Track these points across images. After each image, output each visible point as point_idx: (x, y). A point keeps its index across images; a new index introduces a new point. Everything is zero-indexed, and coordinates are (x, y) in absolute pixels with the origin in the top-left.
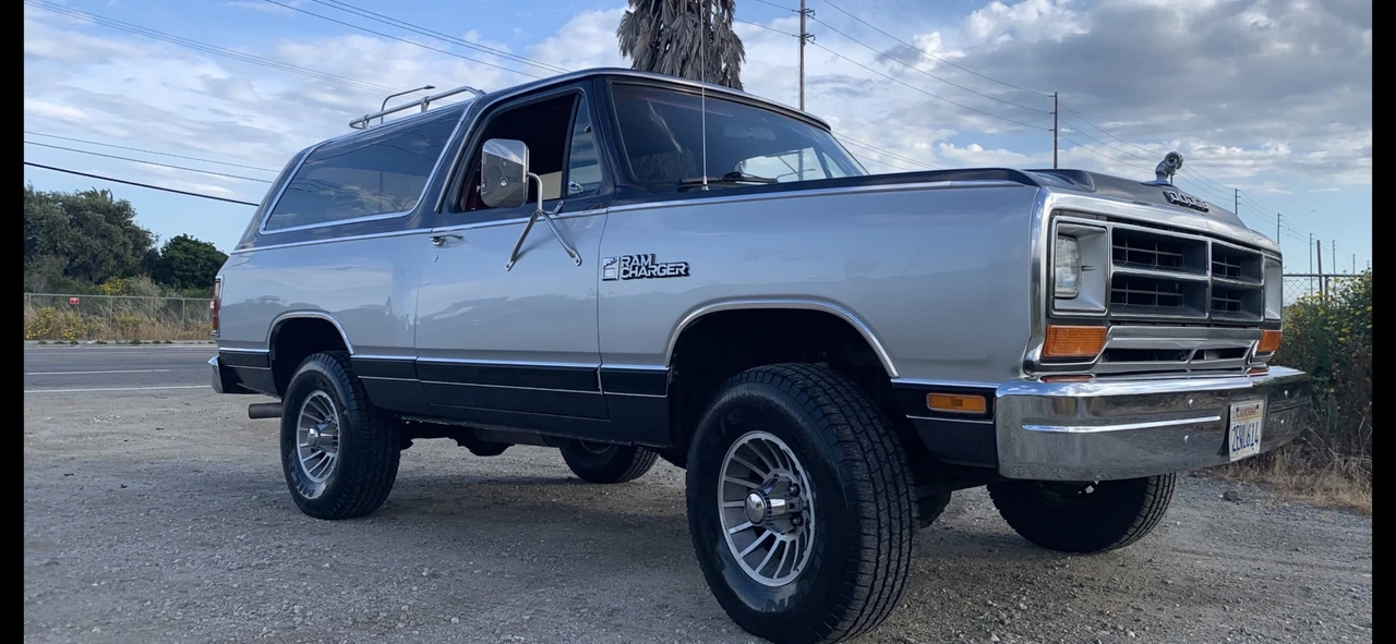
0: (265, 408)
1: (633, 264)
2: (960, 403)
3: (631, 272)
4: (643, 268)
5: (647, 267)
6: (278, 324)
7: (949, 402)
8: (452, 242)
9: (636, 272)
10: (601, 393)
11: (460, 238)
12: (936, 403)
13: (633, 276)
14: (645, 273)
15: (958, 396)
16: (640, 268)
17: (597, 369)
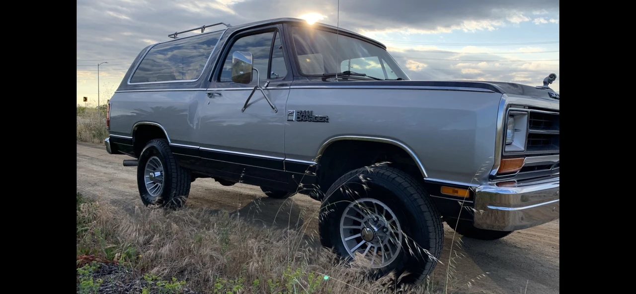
0: (131, 162)
1: (302, 114)
2: (457, 192)
3: (301, 118)
4: (307, 117)
5: (309, 116)
6: (136, 126)
7: (451, 191)
8: (216, 96)
9: (303, 118)
10: (284, 171)
11: (220, 94)
12: (445, 191)
13: (302, 120)
14: (308, 119)
15: (456, 189)
16: (305, 116)
17: (283, 160)
